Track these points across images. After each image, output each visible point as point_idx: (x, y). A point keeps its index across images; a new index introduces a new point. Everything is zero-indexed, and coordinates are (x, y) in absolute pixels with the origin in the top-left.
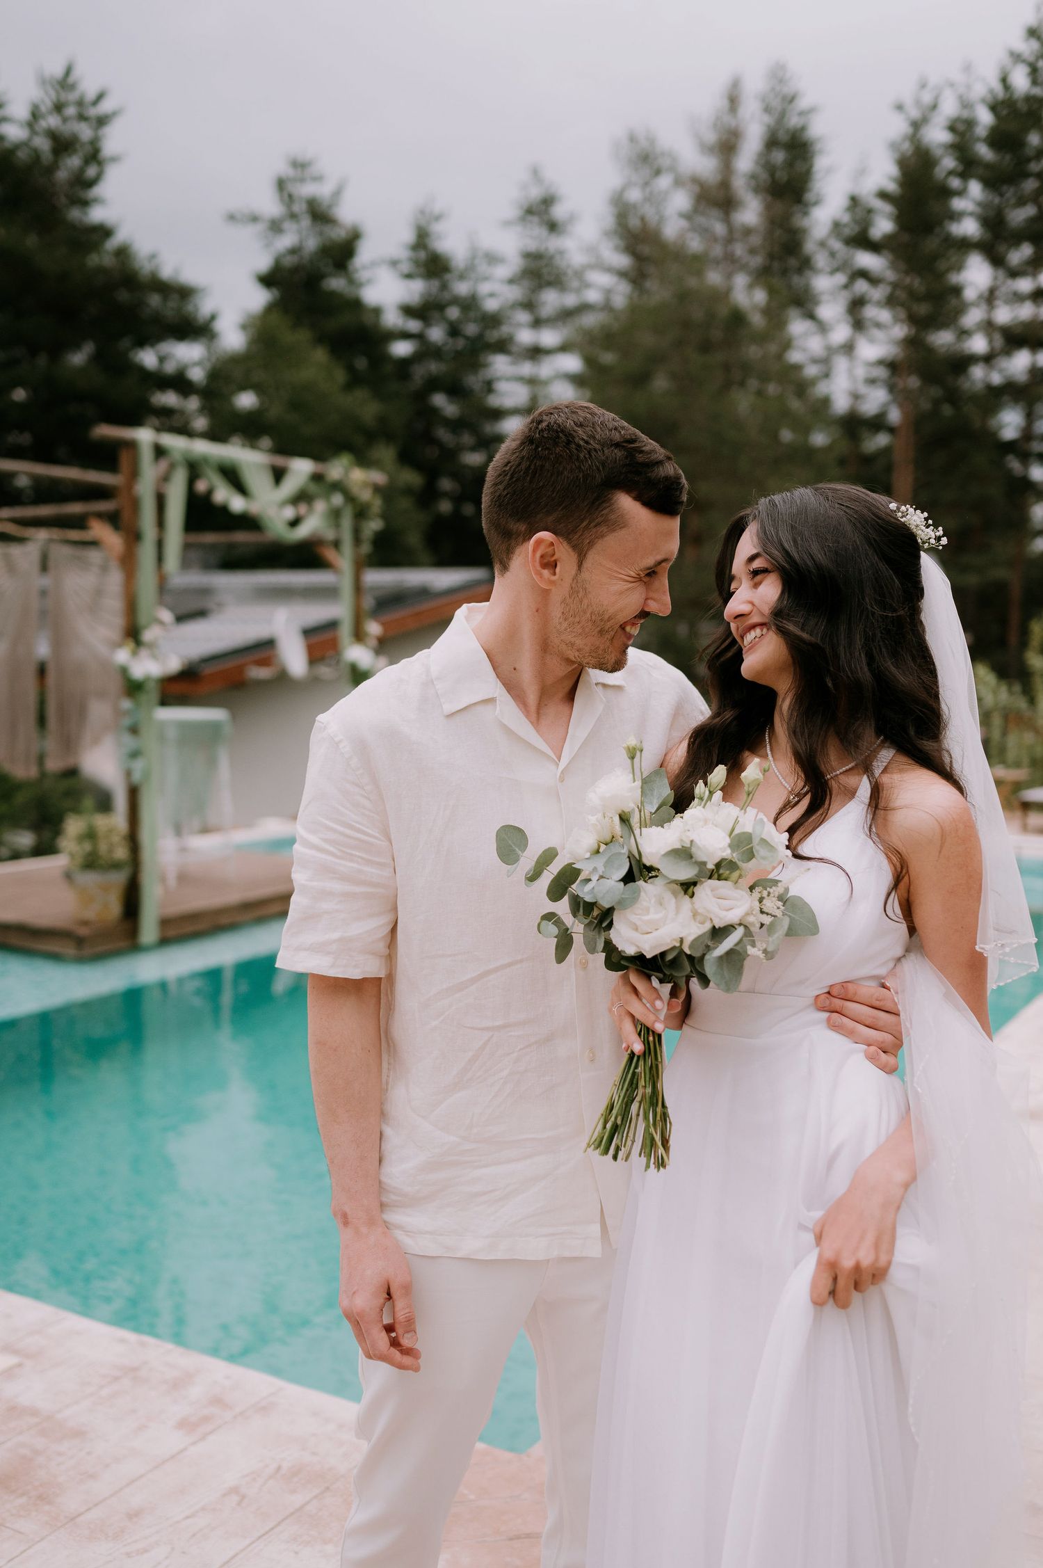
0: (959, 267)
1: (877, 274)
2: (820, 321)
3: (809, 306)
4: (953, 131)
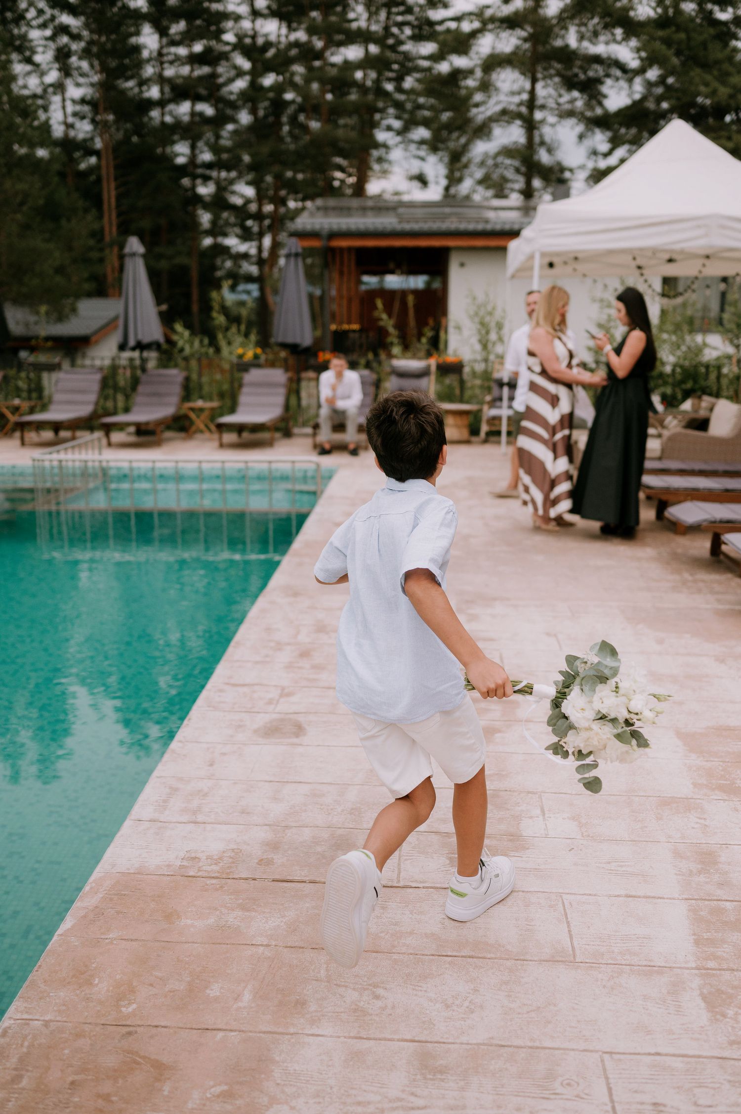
0: (138, 33)
1: (75, 31)
2: (37, 65)
3: (28, 53)
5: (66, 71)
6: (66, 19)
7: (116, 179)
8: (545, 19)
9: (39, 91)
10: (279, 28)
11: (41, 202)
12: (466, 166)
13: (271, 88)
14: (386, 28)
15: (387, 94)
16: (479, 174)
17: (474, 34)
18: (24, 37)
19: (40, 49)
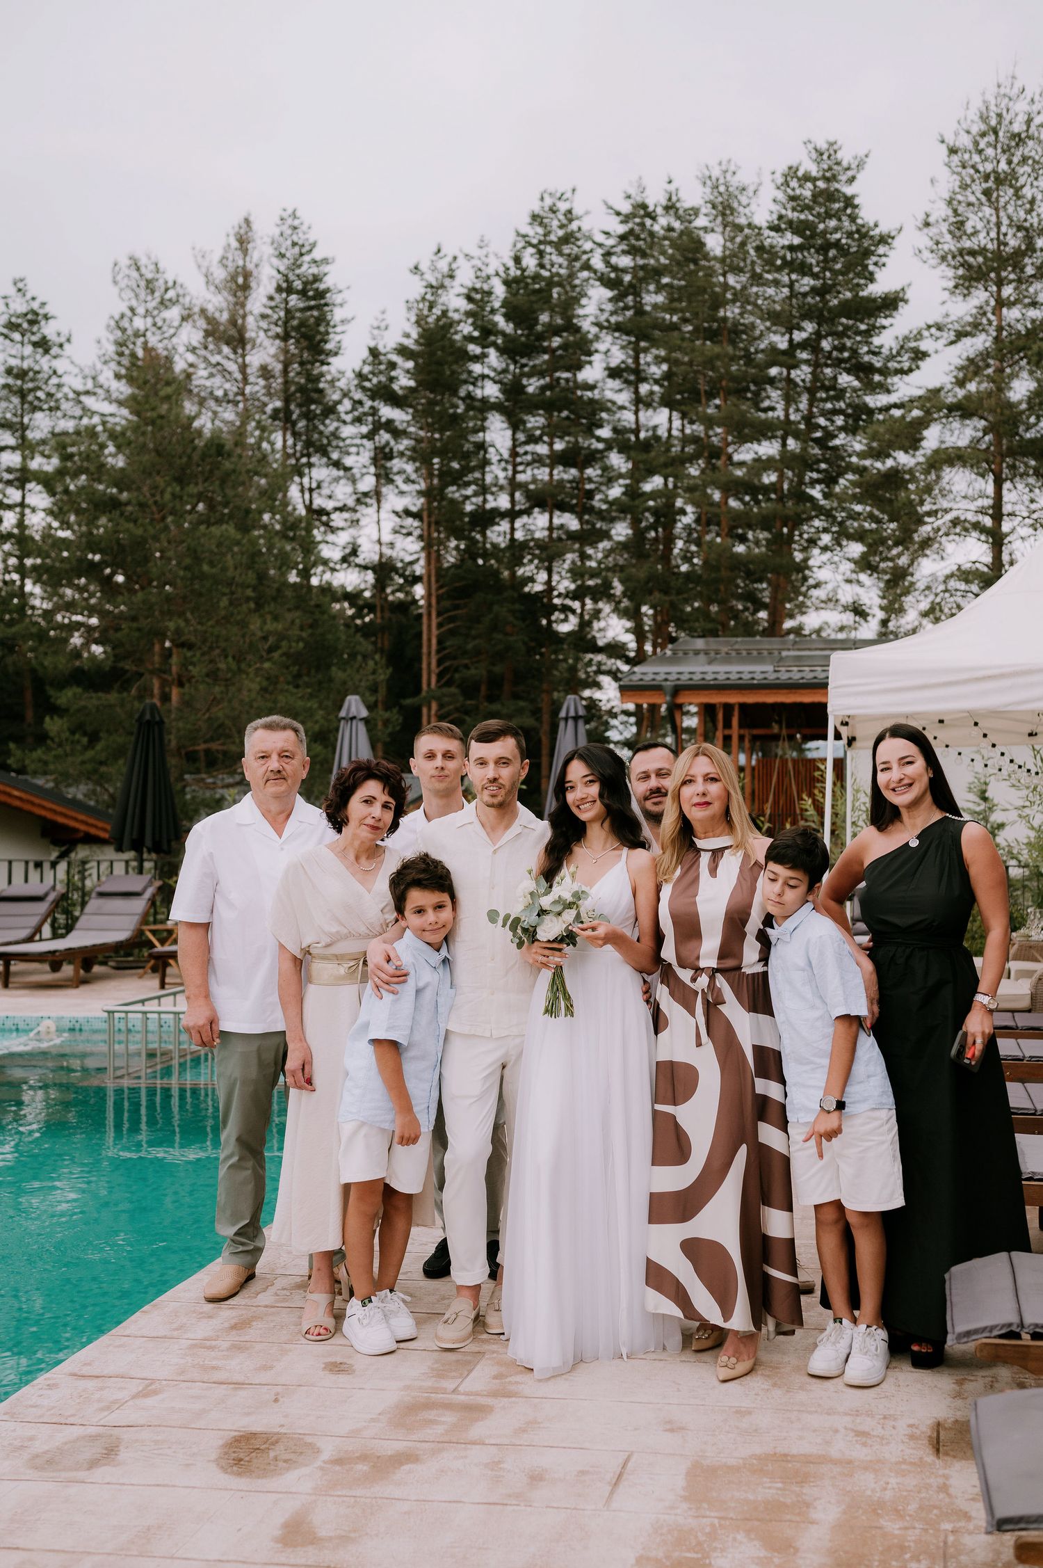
0: (483, 428)
2: (347, 469)
3: (335, 456)
4: (469, 299)
5: (385, 476)
6: (387, 412)
8: (1010, 405)
9: (350, 502)
10: (671, 419)
12: (908, 591)
14: (808, 418)
15: (811, 499)
16: (925, 604)
17: (923, 423)
18: (335, 435)
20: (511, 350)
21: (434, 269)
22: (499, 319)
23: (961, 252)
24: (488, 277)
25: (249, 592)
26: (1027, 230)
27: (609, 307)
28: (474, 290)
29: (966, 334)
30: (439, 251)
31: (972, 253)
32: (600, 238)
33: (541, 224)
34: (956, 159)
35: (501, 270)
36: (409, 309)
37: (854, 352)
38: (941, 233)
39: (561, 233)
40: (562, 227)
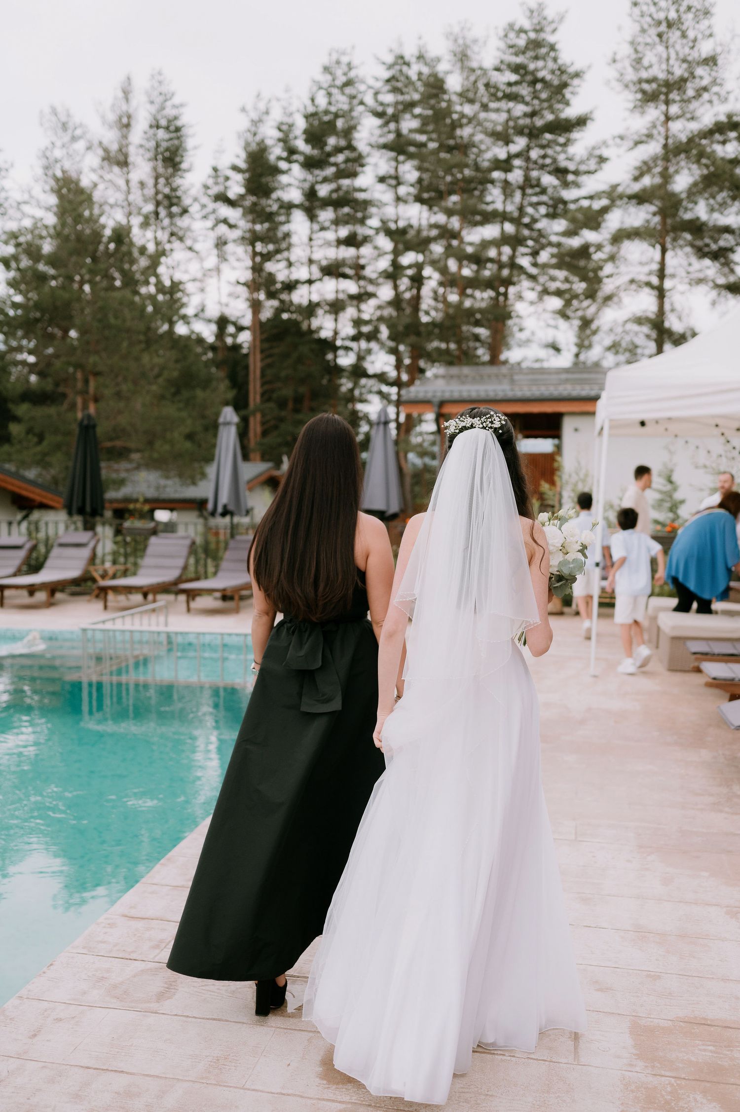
0: (289, 221)
1: (232, 221)
2: (197, 252)
3: (189, 243)
4: (280, 130)
5: (223, 258)
6: (225, 211)
7: (262, 351)
8: (673, 195)
9: (199, 275)
10: (420, 213)
11: (175, 374)
12: (595, 333)
13: (410, 267)
14: (521, 209)
15: (521, 268)
16: (608, 342)
17: (605, 210)
18: (188, 229)
19: (201, 238)
20: (310, 164)
21: (255, 108)
22: (301, 144)
23: (640, 81)
24: (291, 114)
25: (142, 337)
26: (689, 62)
27: (378, 132)
28: (282, 124)
29: (641, 142)
30: (258, 96)
31: (648, 81)
32: (371, 82)
33: (331, 73)
34: (636, 11)
35: (302, 109)
36: (239, 137)
37: (555, 161)
38: (624, 68)
39: (343, 79)
40: (345, 74)
